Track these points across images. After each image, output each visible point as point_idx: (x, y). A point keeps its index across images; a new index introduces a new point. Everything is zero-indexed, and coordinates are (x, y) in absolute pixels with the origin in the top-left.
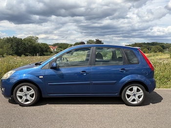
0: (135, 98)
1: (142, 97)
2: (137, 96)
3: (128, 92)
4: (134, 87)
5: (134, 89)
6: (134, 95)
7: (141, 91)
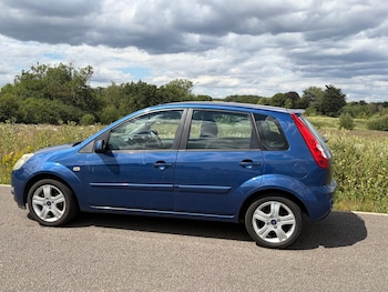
0: (275, 230)
1: (293, 229)
2: (279, 225)
3: (259, 215)
4: (272, 203)
5: (272, 207)
6: (274, 222)
7: (291, 215)
